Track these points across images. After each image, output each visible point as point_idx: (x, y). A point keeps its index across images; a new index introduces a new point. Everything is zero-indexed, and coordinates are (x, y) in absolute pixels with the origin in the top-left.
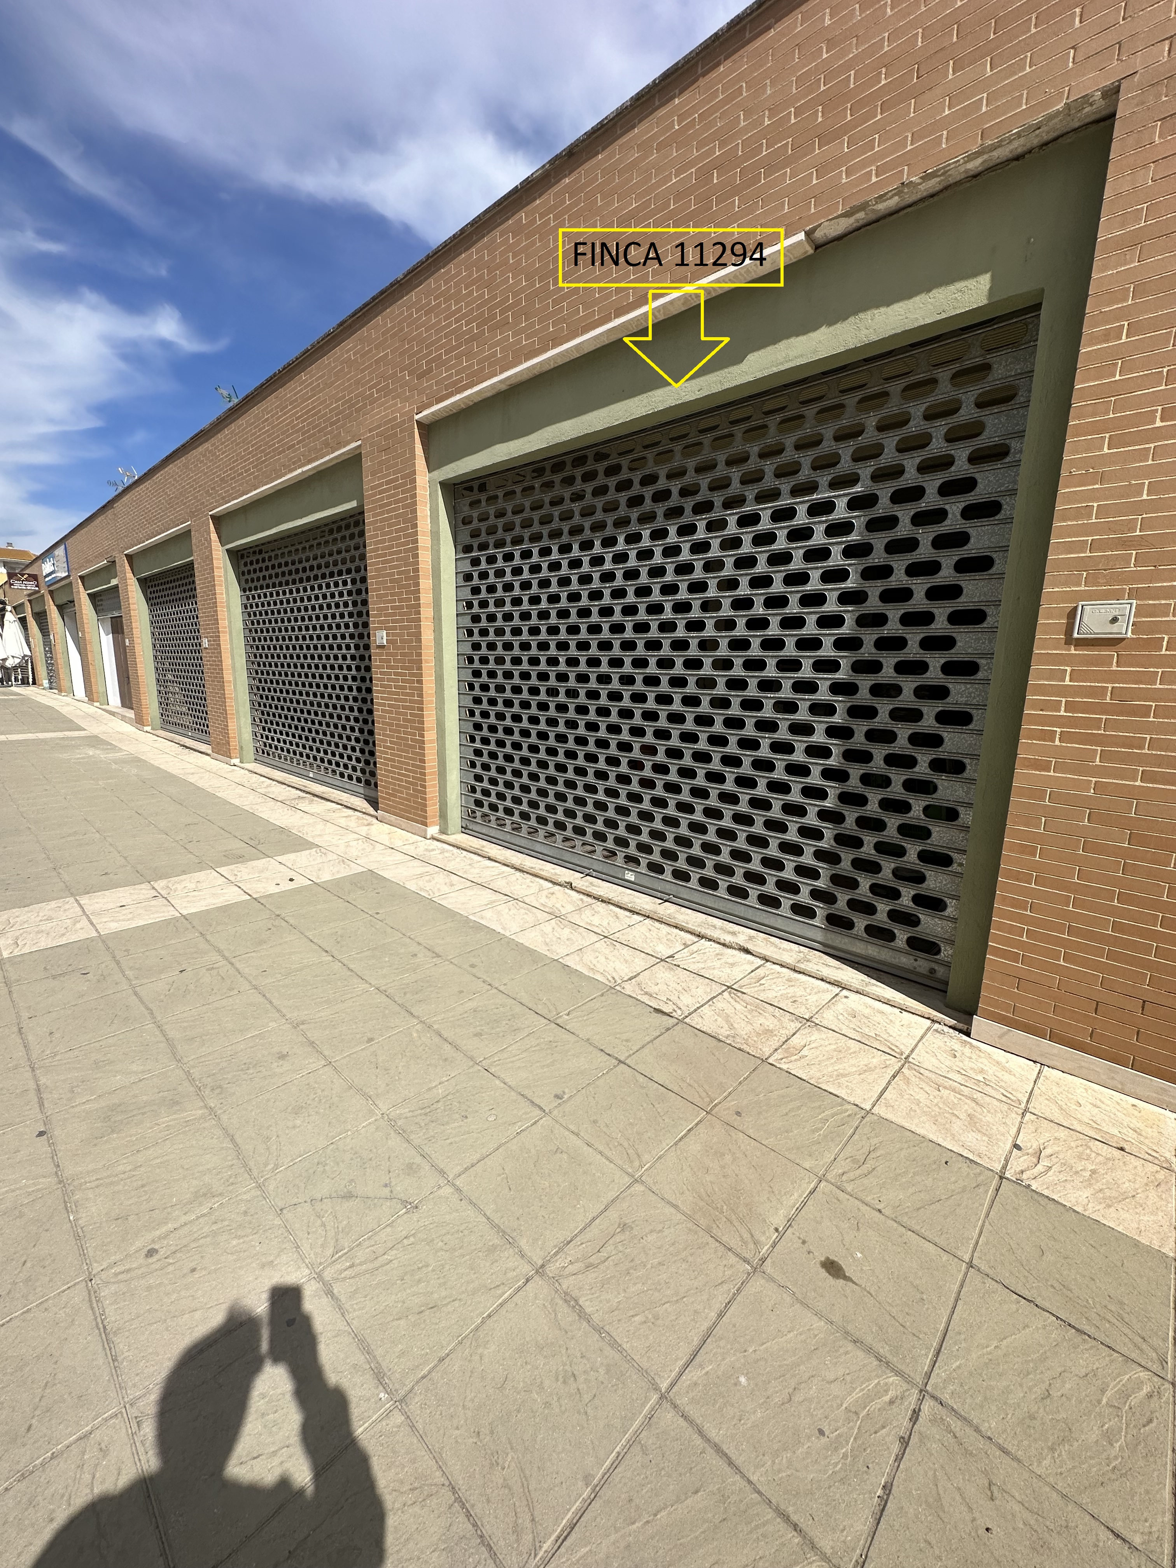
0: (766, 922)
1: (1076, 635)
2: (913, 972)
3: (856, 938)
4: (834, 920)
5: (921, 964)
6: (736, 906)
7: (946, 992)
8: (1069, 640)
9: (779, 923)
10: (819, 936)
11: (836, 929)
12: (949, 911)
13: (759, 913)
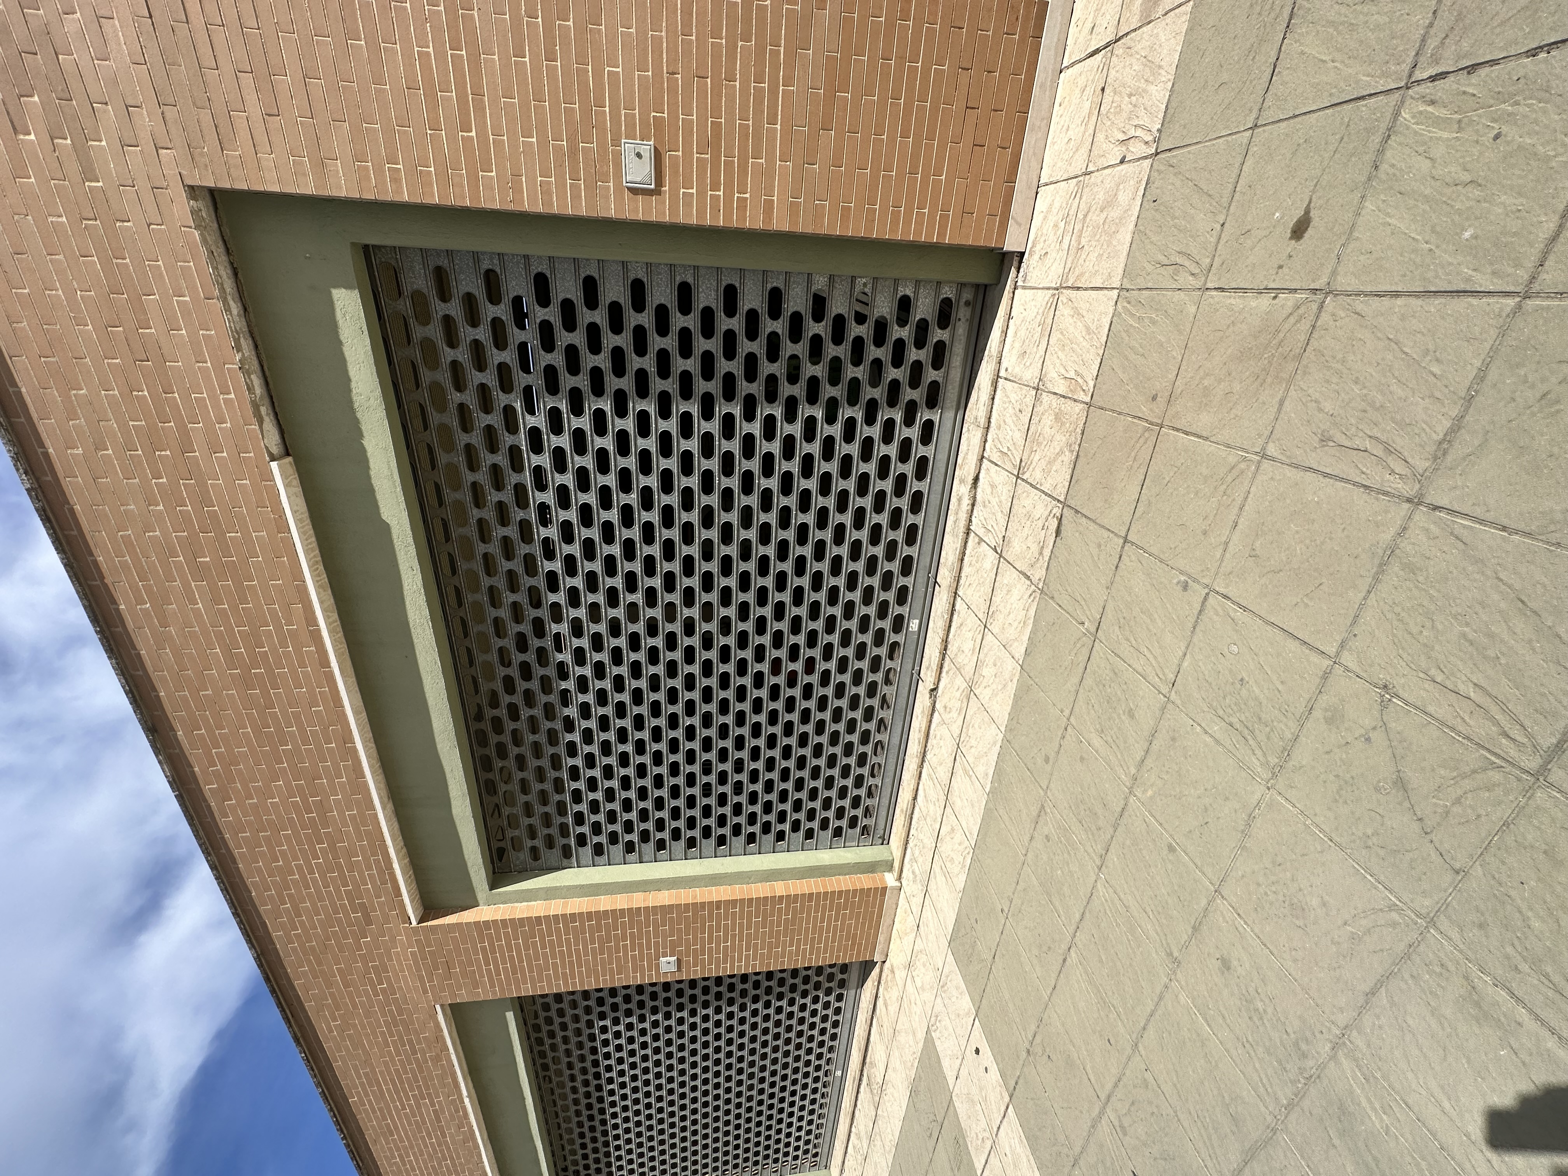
0: (943, 470)
1: (653, 186)
2: (971, 321)
3: (946, 377)
4: (932, 402)
5: (962, 315)
6: (931, 503)
7: (986, 286)
8: (657, 192)
9: (942, 456)
10: (949, 415)
11: (940, 399)
12: (909, 292)
13: (935, 479)
